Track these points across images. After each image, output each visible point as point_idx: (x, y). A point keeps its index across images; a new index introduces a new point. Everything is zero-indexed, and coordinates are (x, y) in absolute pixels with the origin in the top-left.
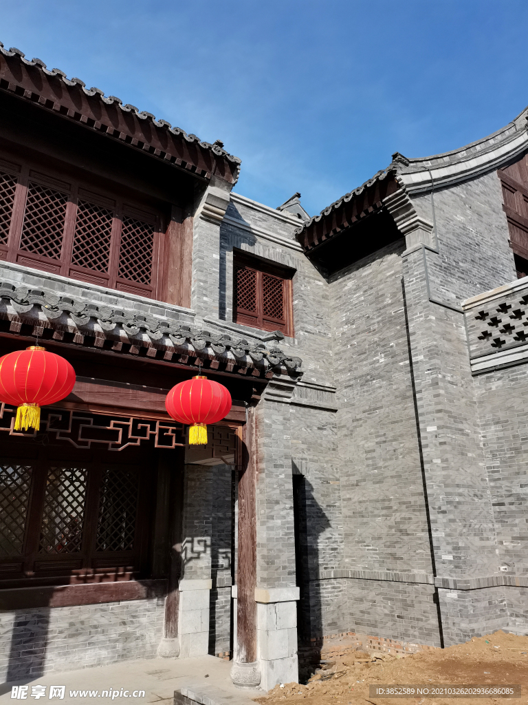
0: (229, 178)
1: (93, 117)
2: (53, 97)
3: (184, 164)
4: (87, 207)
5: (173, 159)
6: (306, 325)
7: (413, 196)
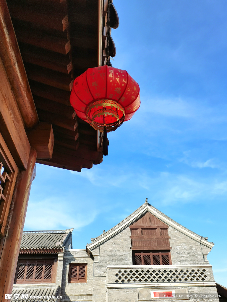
0: (62, 251)
1: (33, 252)
2: (27, 252)
3: (52, 253)
4: (38, 265)
5: (50, 253)
6: (89, 278)
7: (91, 250)
